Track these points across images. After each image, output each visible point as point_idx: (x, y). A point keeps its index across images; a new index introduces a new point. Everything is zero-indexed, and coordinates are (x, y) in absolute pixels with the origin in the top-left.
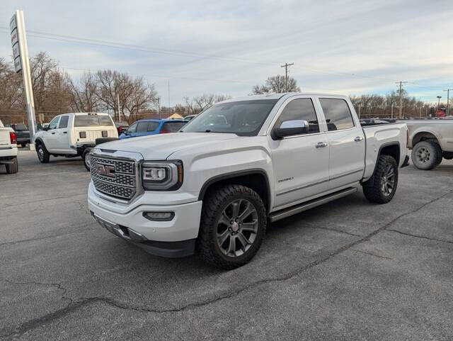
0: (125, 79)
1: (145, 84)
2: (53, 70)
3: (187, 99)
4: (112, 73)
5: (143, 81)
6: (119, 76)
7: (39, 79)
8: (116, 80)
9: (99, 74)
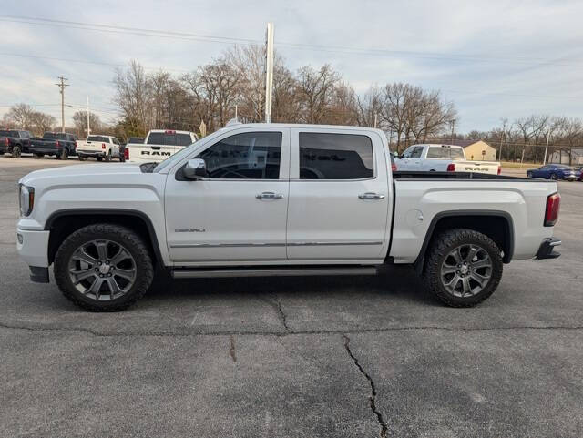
0: (418, 93)
1: (442, 101)
2: (336, 85)
3: (506, 121)
4: (404, 86)
5: (439, 96)
6: (411, 90)
7: (319, 96)
8: (406, 96)
9: (388, 88)
